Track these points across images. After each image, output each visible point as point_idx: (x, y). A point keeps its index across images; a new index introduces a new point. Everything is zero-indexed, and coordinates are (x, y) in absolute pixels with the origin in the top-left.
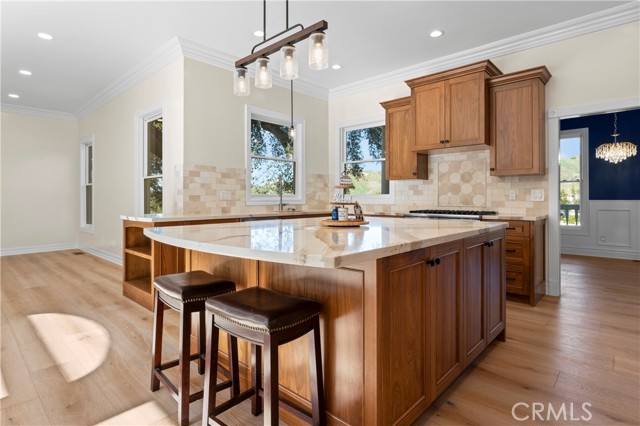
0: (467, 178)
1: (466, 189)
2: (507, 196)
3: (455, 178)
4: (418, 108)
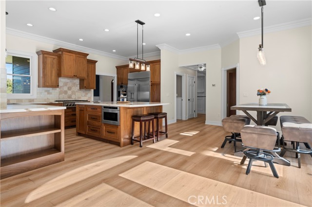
0: (69, 89)
1: (69, 92)
2: (82, 95)
3: (65, 88)
4: (64, 60)
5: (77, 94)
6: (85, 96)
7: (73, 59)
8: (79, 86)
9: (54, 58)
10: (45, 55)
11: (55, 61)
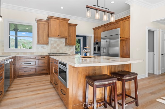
0: (58, 45)
1: (58, 48)
2: (67, 50)
3: (55, 45)
4: (51, 24)
5: (63, 49)
6: (69, 50)
7: (58, 24)
8: (65, 43)
9: (45, 24)
10: (39, 22)
11: (46, 26)
